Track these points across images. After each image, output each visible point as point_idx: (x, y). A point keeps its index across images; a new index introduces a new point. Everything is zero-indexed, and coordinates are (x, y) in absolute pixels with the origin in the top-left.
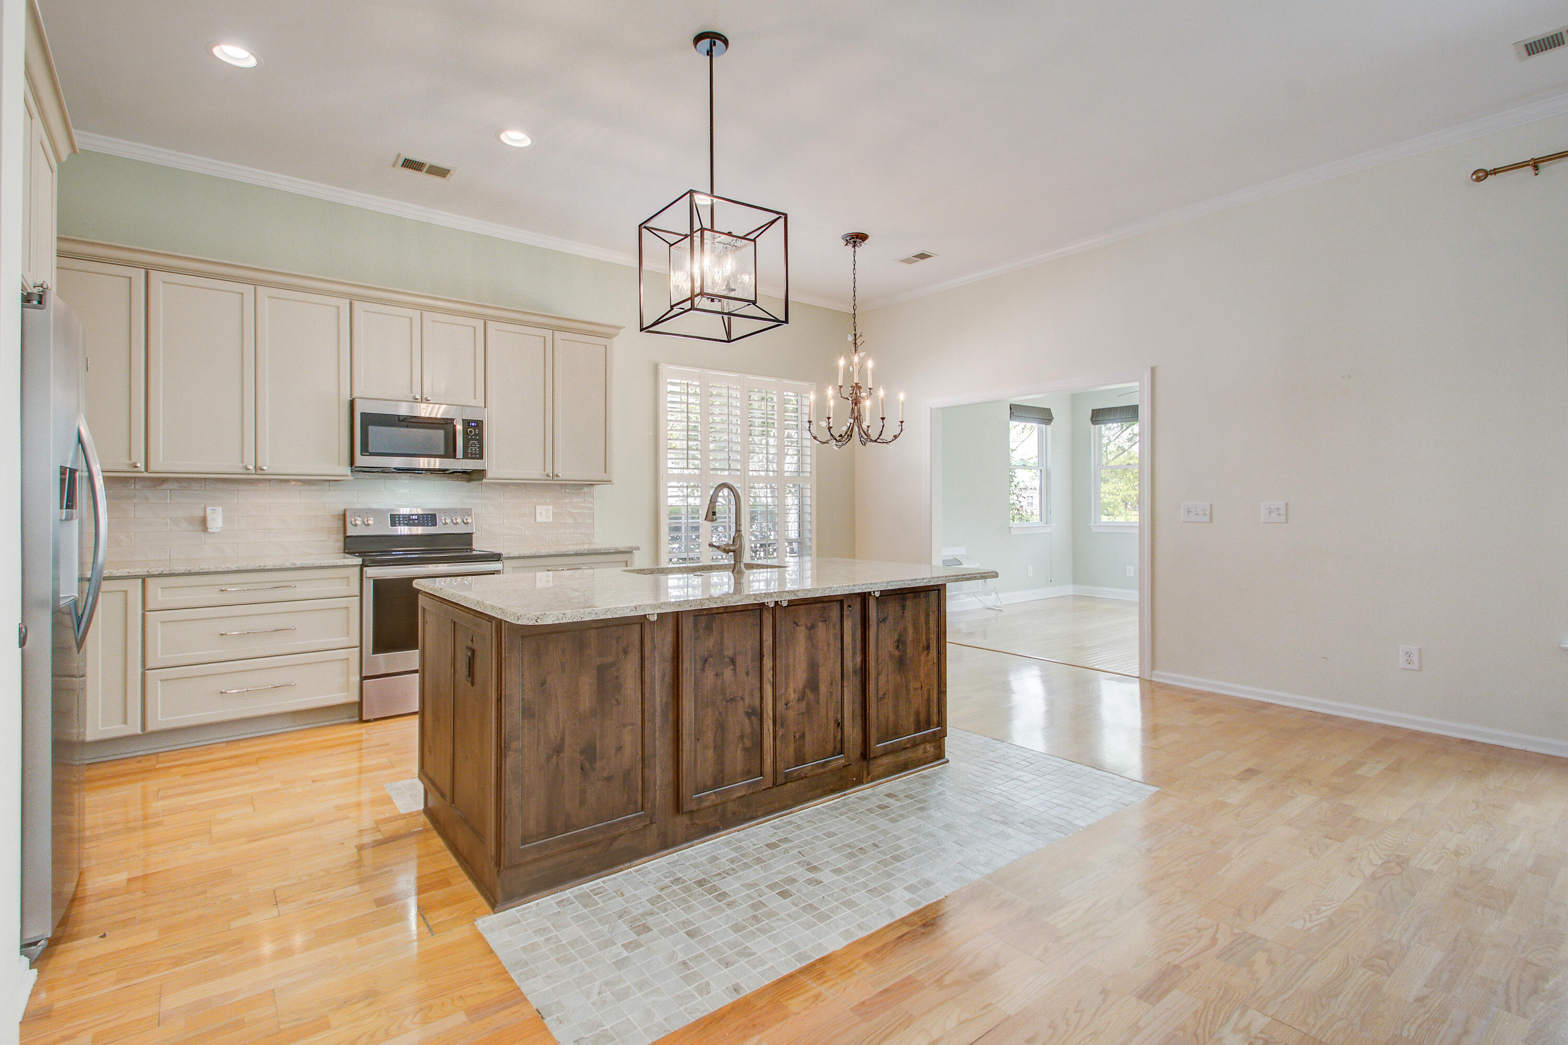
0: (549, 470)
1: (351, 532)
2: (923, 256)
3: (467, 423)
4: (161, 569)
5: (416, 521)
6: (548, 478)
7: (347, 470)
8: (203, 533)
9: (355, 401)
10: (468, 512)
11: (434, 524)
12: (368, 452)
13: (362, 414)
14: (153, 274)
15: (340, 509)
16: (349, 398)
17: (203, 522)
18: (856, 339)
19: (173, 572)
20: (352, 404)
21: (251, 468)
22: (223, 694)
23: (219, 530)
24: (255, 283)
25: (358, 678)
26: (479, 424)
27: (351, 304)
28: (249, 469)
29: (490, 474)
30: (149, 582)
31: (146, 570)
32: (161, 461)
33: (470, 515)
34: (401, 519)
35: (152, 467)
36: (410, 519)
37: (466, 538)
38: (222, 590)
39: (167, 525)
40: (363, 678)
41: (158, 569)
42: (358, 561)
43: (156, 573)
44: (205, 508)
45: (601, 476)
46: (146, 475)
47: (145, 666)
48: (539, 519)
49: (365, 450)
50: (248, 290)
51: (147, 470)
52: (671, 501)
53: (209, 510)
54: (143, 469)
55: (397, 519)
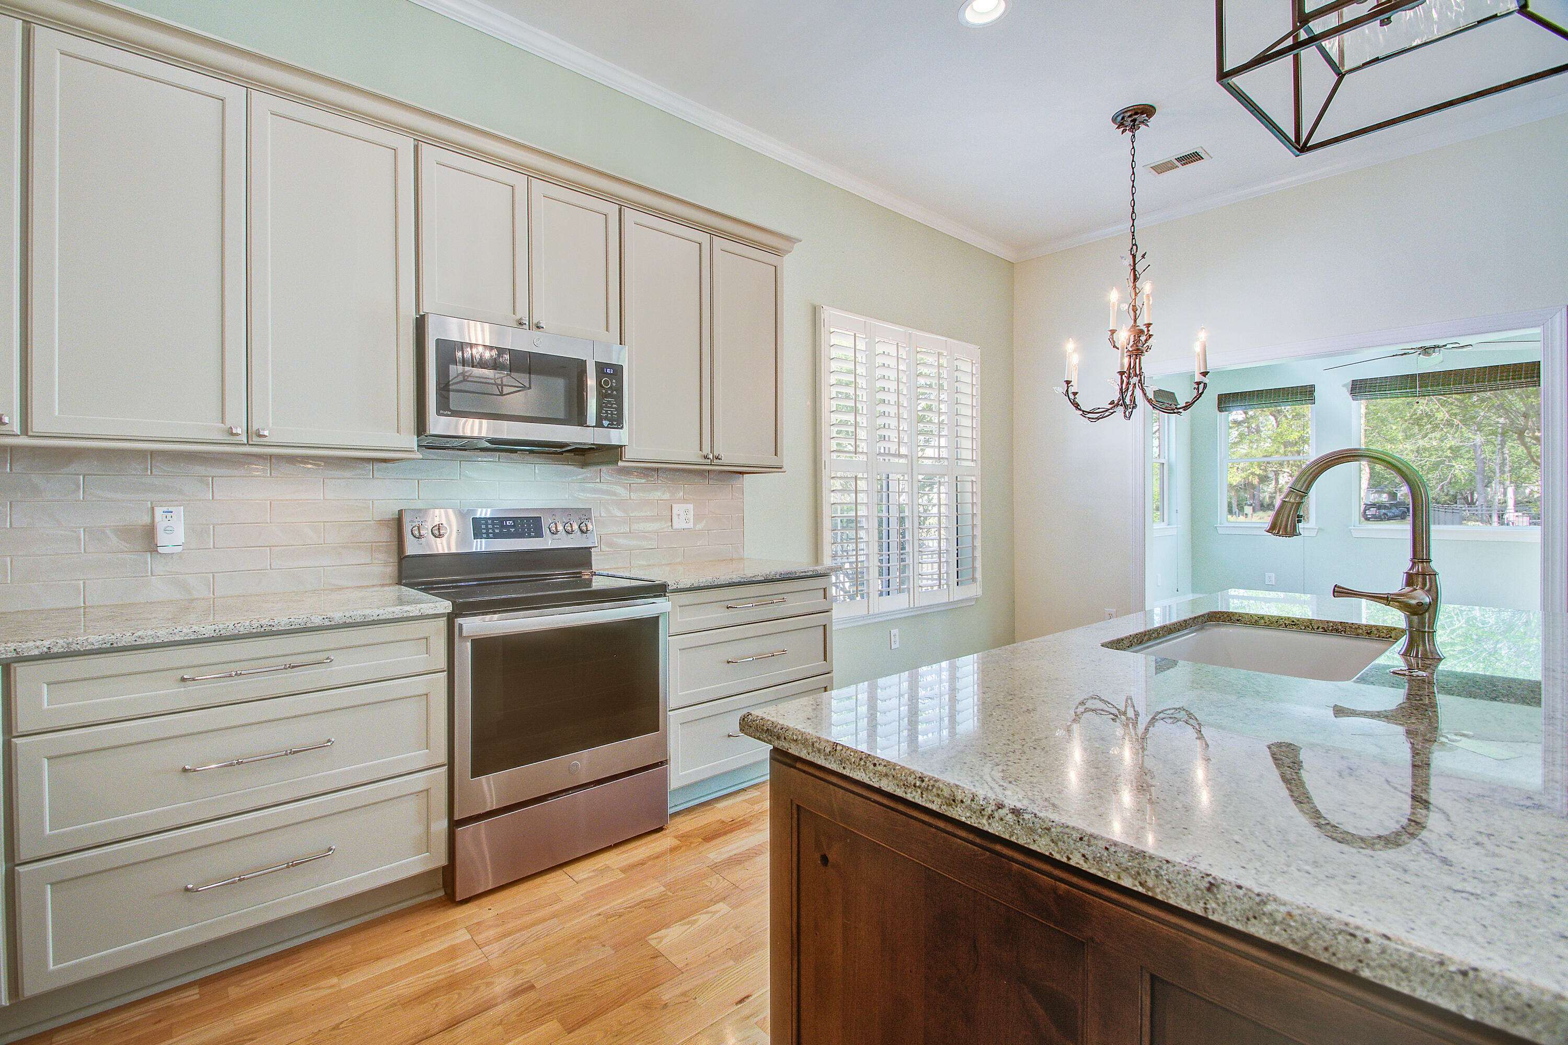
0: (706, 449)
1: (412, 548)
2: (1194, 157)
3: (601, 368)
4: (47, 643)
5: (512, 530)
6: (707, 460)
7: (411, 441)
8: (149, 555)
9: (426, 317)
10: (584, 515)
11: (539, 534)
12: (450, 410)
13: (438, 341)
14: (41, 34)
15: (391, 509)
16: (414, 315)
17: (149, 535)
18: (1135, 264)
19: (74, 647)
20: (420, 324)
21: (239, 431)
22: (189, 893)
23: (180, 549)
24: (248, 82)
25: (444, 824)
26: (617, 371)
27: (416, 148)
28: (237, 434)
29: (628, 454)
30: (18, 670)
31: (12, 646)
32: (57, 413)
33: (589, 519)
34: (490, 526)
35: (38, 424)
36: (502, 526)
37: (581, 557)
38: (183, 680)
39: (78, 539)
40: (454, 824)
41: (38, 643)
42: (445, 606)
43: (36, 652)
44: (153, 509)
45: (771, 460)
46: (24, 441)
47: (13, 860)
48: (676, 526)
49: (444, 407)
50: (234, 94)
51: (25, 429)
52: (834, 498)
53: (159, 512)
54: (17, 429)
55: (483, 527)
